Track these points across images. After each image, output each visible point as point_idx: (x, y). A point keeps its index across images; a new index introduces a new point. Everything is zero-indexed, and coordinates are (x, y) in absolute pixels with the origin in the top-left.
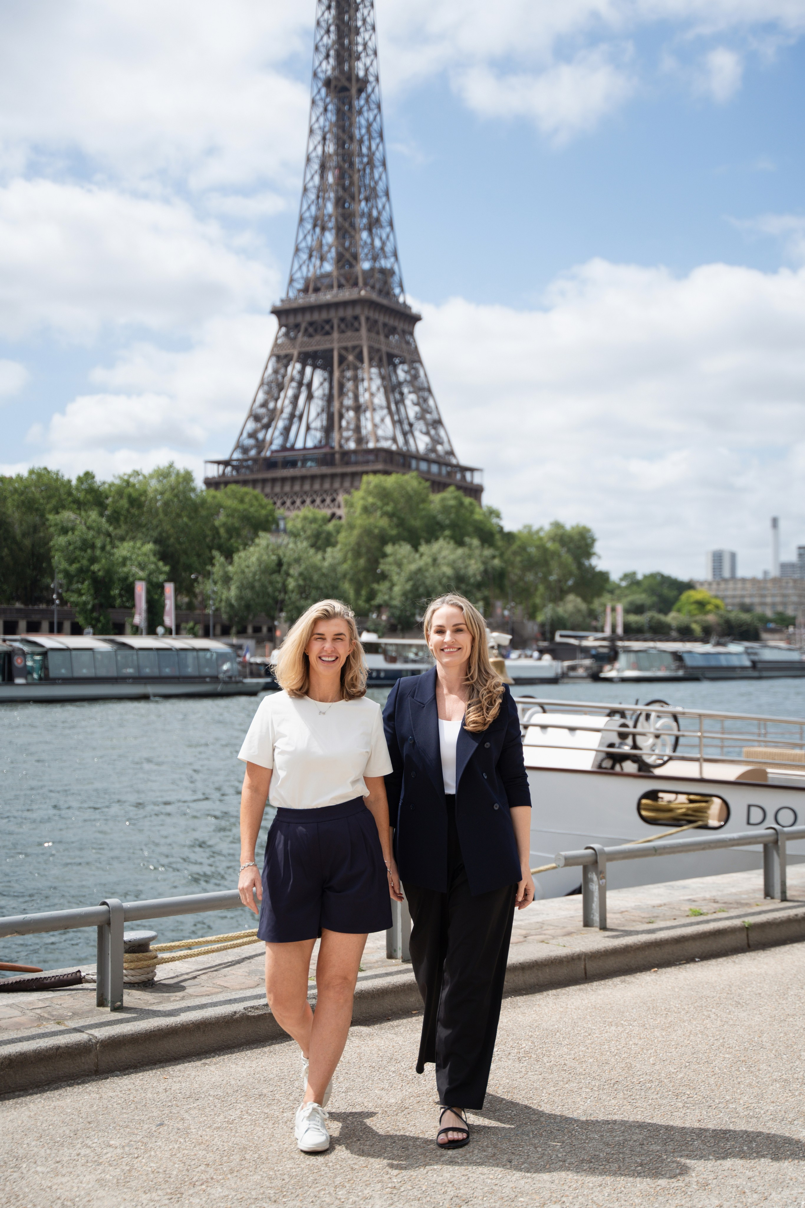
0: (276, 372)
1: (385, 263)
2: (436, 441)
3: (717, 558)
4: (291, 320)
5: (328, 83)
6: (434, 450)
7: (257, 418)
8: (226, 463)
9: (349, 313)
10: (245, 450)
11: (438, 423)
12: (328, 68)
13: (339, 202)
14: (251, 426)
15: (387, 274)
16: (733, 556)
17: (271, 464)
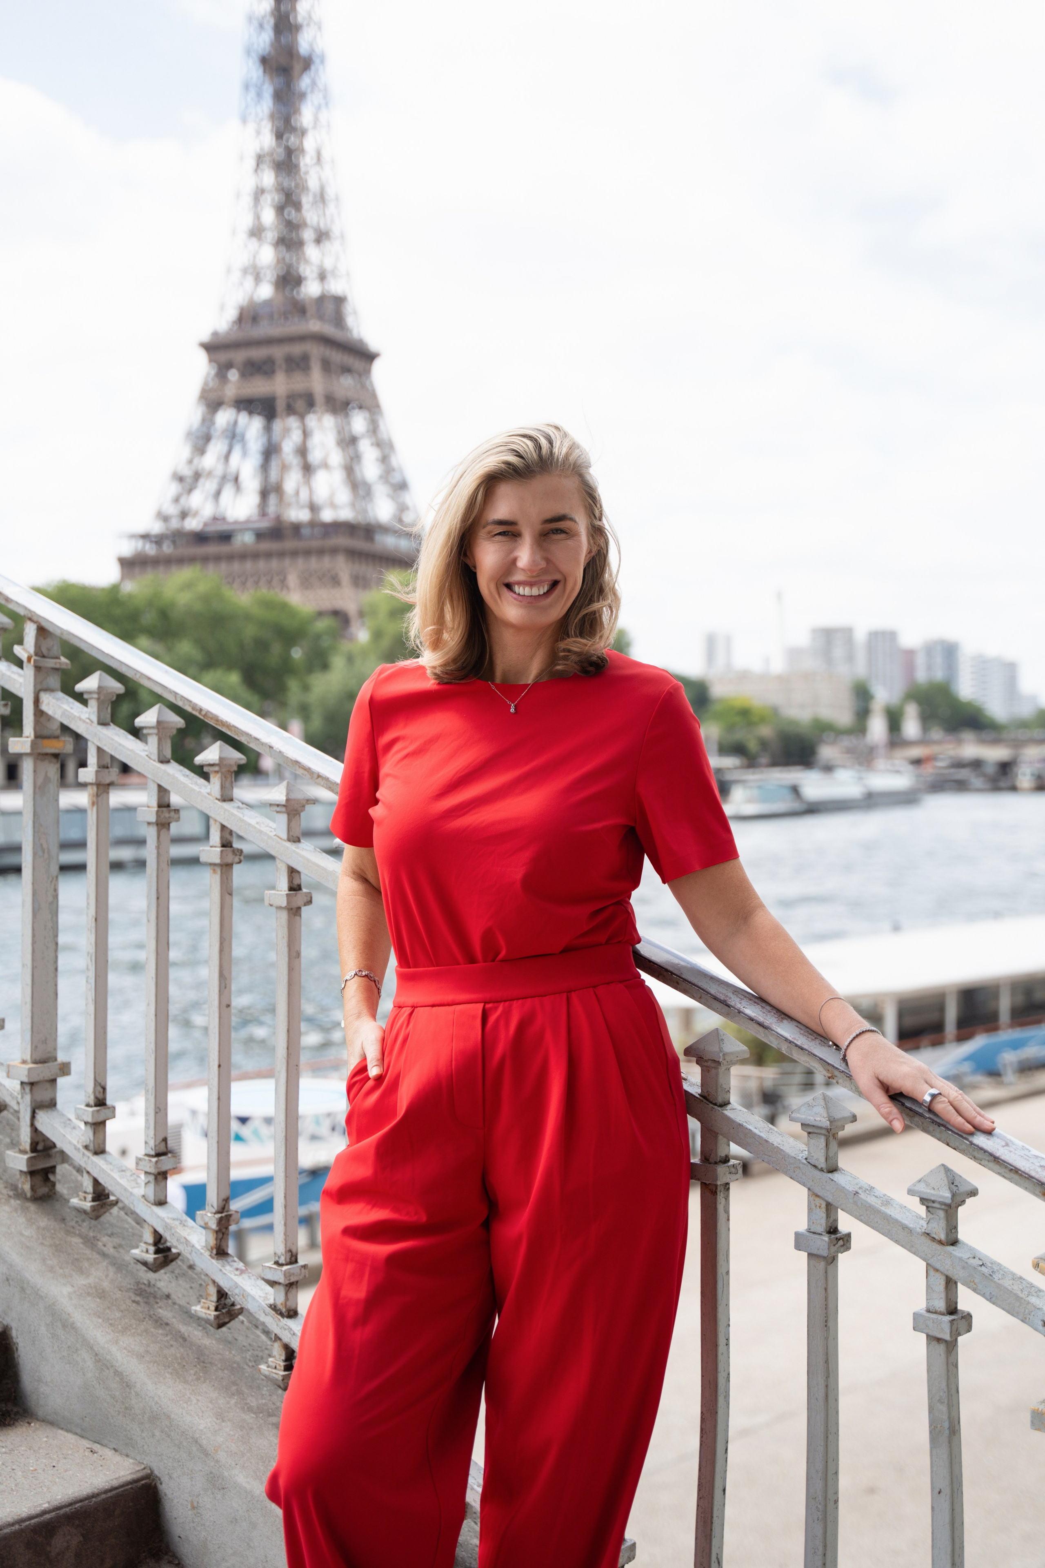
0: (204, 420)
1: (335, 287)
2: (402, 508)
3: (711, 643)
4: (224, 357)
5: (264, 61)
6: (400, 521)
7: (181, 479)
8: (145, 537)
9: (296, 349)
10: (165, 518)
11: (402, 486)
12: (265, 40)
13: (280, 209)
14: (174, 488)
15: (339, 301)
16: (728, 640)
17: (200, 538)
